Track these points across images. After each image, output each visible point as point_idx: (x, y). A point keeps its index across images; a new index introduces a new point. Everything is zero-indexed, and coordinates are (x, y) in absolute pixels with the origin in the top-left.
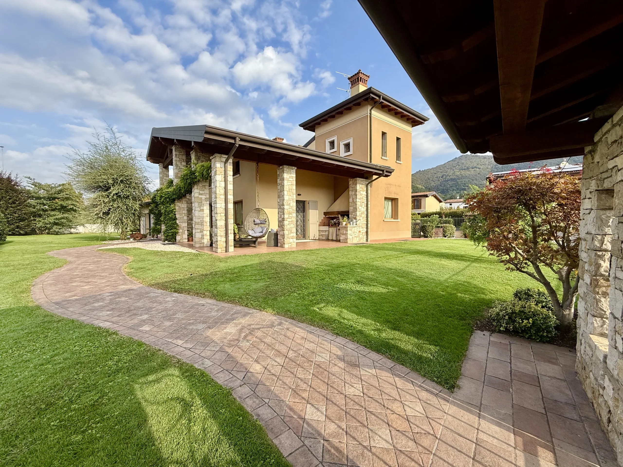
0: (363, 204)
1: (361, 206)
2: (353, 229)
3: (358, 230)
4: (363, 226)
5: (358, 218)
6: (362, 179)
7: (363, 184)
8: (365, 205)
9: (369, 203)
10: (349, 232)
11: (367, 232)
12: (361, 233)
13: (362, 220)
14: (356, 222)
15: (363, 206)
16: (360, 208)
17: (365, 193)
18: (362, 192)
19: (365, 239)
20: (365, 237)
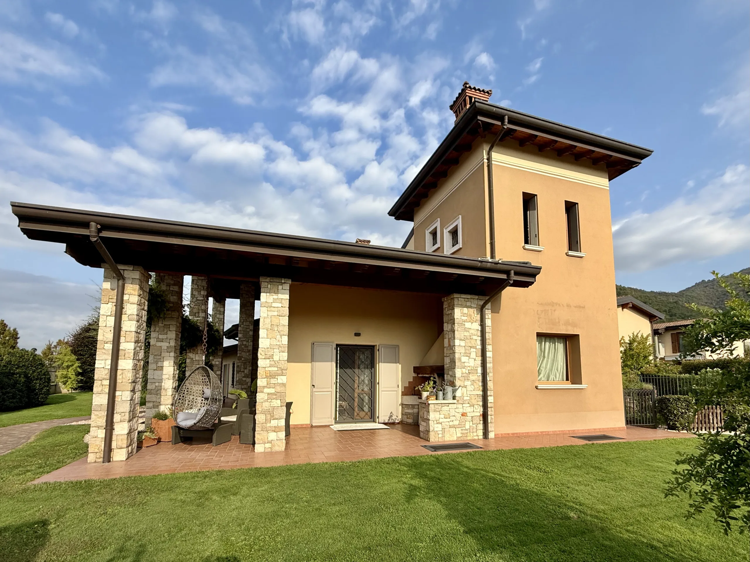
0: (472, 350)
1: (468, 355)
2: (445, 408)
3: (461, 411)
4: (474, 402)
5: (458, 383)
6: (469, 296)
7: (471, 307)
8: (480, 353)
9: (489, 348)
10: (432, 416)
11: (485, 416)
12: (469, 418)
13: (470, 388)
14: (454, 391)
15: (473, 355)
16: (464, 359)
17: (477, 326)
18: (468, 325)
19: (481, 433)
20: (481, 426)
